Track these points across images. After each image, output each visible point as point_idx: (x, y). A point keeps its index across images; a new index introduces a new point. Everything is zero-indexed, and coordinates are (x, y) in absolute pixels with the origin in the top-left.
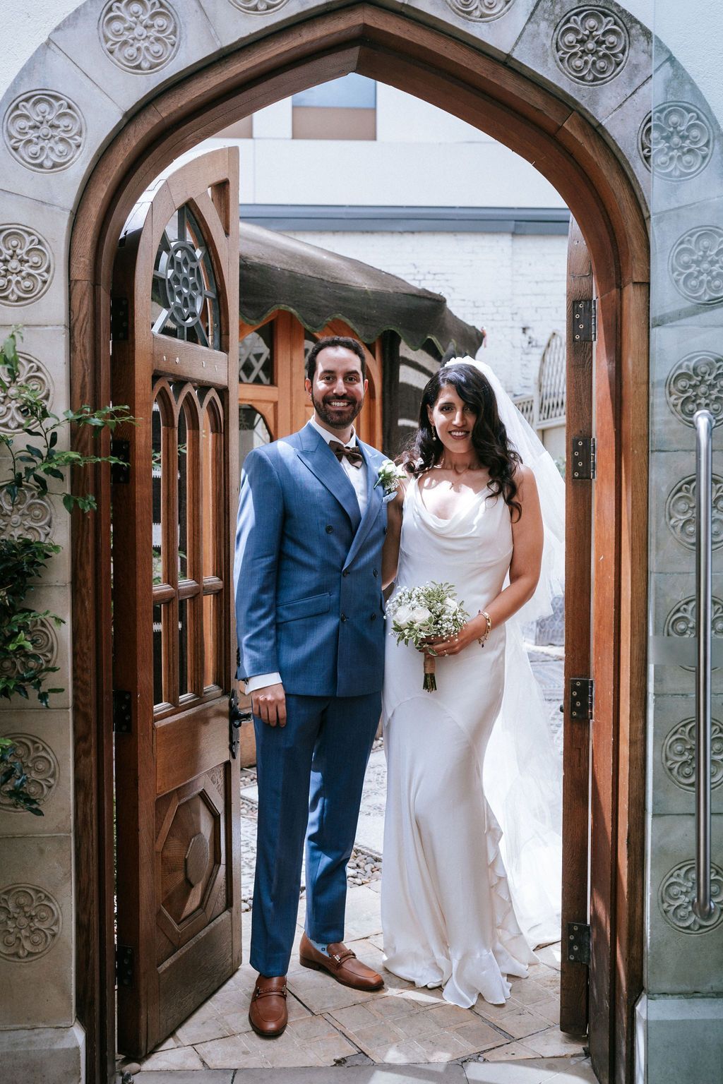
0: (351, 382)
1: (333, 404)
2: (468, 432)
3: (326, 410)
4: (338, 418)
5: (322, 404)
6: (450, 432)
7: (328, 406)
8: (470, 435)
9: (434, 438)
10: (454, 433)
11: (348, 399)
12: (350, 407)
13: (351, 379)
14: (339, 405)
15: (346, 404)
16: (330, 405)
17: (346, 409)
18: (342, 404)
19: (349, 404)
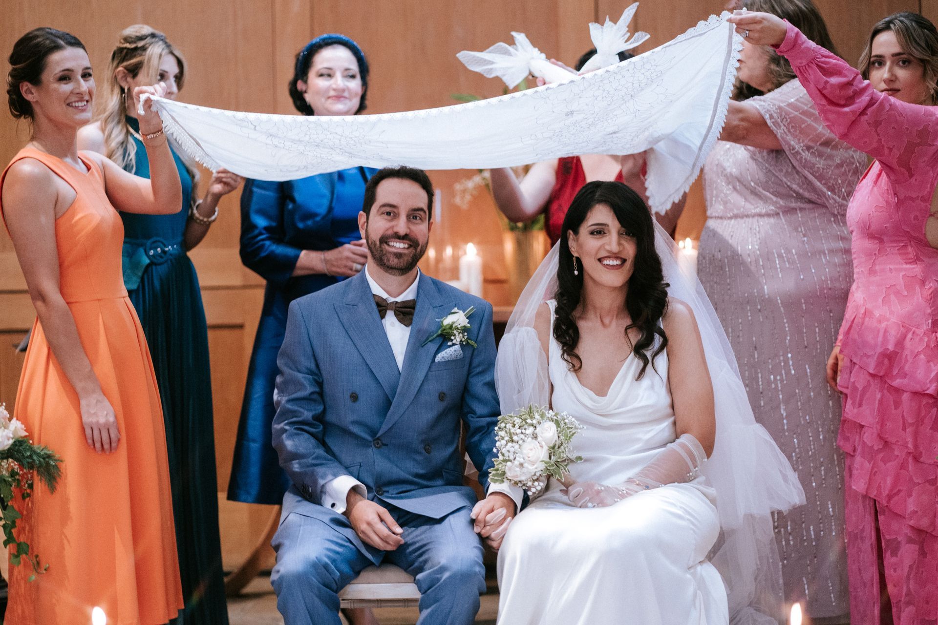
0: (414, 221)
1: (392, 244)
2: (624, 261)
3: (382, 251)
4: (396, 260)
5: (378, 243)
6: (600, 260)
7: (385, 246)
8: (628, 264)
9: (576, 273)
10: (606, 262)
11: (410, 240)
12: (411, 249)
13: (415, 218)
14: (399, 246)
15: (406, 246)
16: (388, 245)
17: (406, 251)
18: (402, 245)
19: (410, 246)
